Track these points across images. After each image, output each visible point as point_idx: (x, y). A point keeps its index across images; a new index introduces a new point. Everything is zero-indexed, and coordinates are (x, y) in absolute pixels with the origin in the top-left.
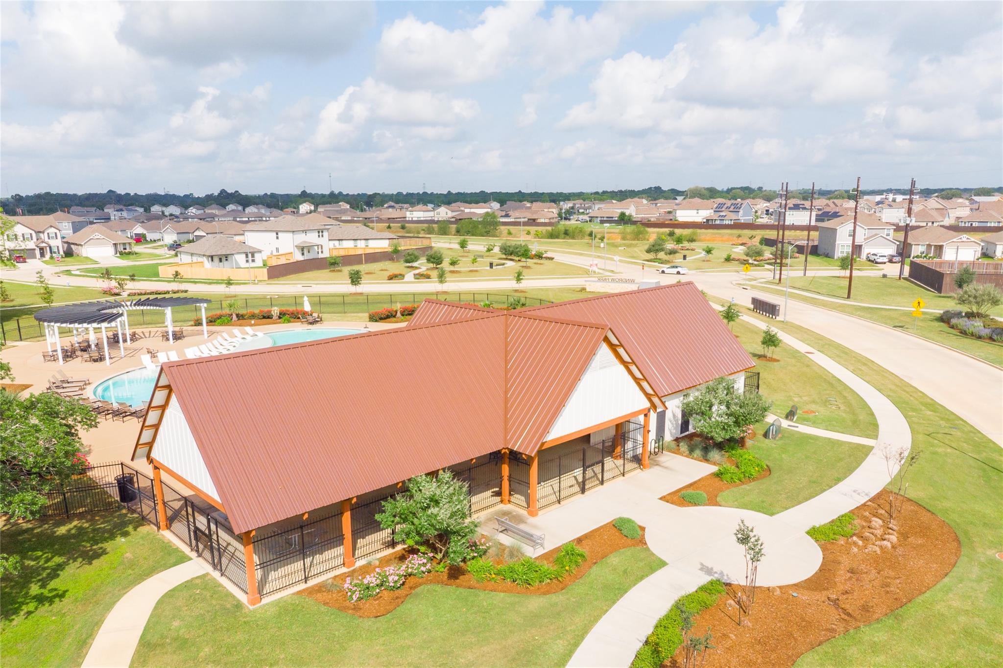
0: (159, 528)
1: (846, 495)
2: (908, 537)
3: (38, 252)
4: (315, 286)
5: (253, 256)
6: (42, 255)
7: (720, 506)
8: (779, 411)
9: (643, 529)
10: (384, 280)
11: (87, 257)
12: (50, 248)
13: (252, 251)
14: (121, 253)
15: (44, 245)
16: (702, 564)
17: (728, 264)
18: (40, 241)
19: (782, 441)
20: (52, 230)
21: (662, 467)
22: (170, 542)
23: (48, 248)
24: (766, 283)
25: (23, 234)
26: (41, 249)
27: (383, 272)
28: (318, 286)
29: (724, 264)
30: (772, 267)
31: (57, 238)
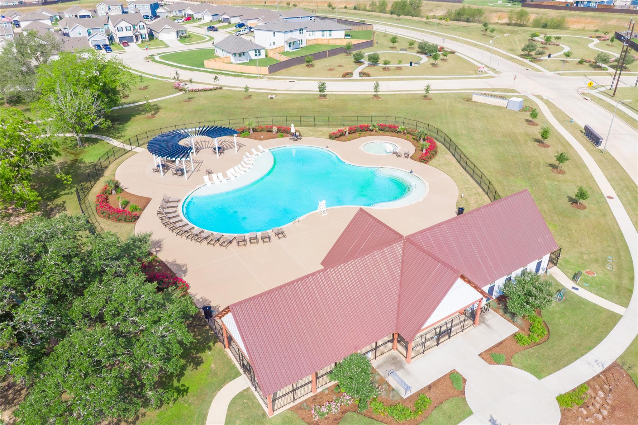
0: (225, 347)
1: (589, 364)
2: (615, 410)
3: (134, 38)
4: (296, 81)
5: (259, 52)
6: (137, 40)
7: (512, 366)
8: (570, 271)
9: (465, 381)
10: (339, 77)
11: (162, 41)
12: (141, 35)
13: (258, 48)
14: (181, 37)
15: (137, 34)
16: (491, 417)
17: (580, 66)
18: (135, 31)
19: (564, 305)
20: (142, 24)
21: (486, 324)
22: (231, 359)
23: (140, 36)
24: (604, 93)
25: (126, 27)
26: (136, 36)
27: (339, 68)
28: (299, 81)
29: (578, 66)
30: (614, 71)
31: (144, 29)
